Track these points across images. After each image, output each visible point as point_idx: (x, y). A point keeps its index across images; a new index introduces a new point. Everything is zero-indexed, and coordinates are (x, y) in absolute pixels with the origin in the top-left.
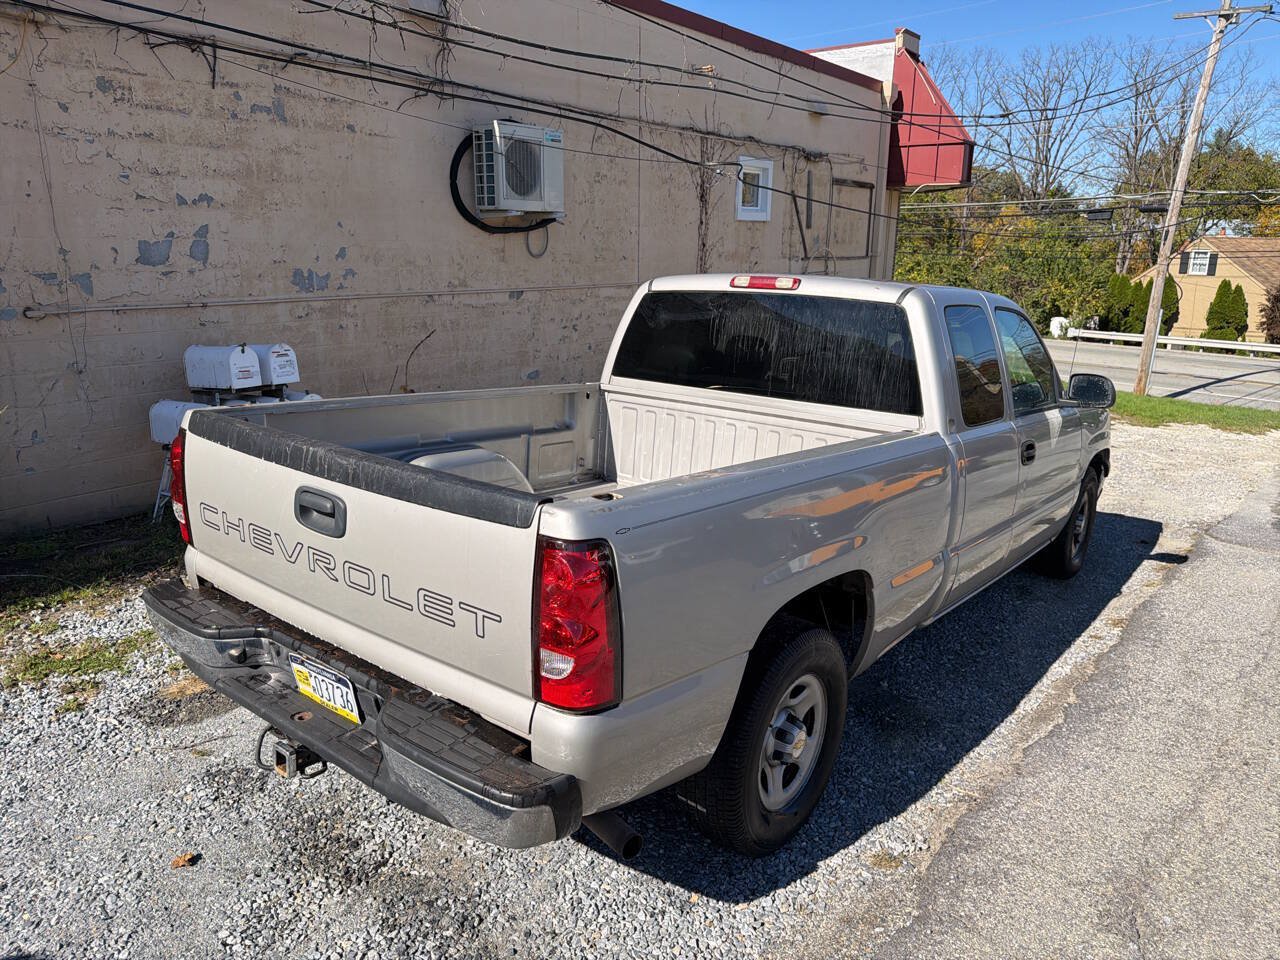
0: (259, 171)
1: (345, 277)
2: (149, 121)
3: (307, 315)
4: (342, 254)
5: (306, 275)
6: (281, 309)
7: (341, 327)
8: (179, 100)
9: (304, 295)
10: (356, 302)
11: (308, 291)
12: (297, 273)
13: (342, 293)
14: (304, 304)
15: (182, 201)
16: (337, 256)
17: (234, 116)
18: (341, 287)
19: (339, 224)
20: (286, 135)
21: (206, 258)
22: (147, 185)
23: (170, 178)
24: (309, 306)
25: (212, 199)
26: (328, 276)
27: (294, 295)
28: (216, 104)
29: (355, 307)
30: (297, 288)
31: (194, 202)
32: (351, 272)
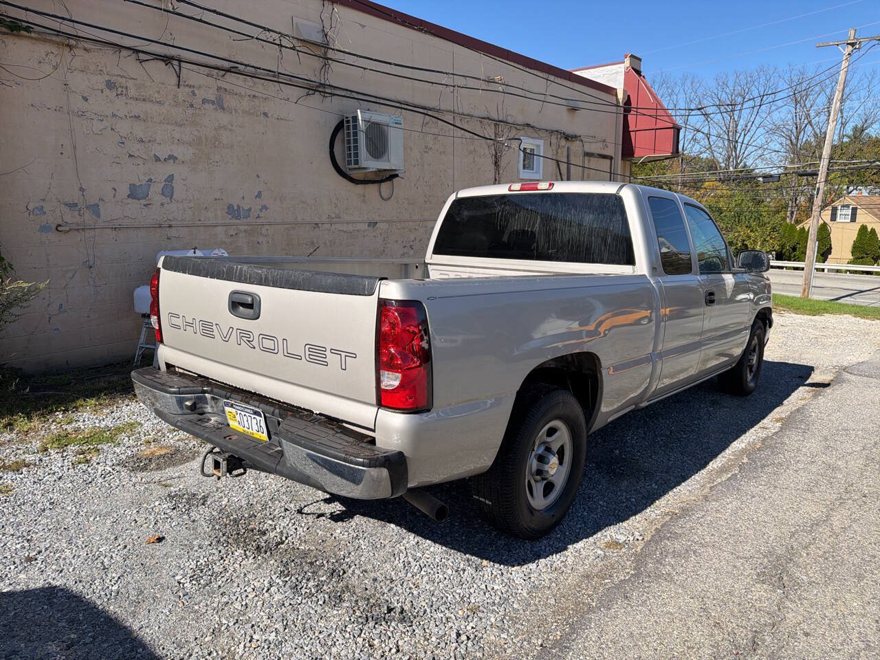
0: (207, 140)
1: (261, 210)
2: (138, 108)
3: (236, 234)
4: (259, 195)
5: (236, 208)
6: (220, 230)
7: (258, 243)
8: (156, 95)
9: (234, 221)
10: (268, 227)
11: (237, 218)
12: (230, 207)
13: (259, 221)
14: (234, 227)
15: (157, 159)
16: (256, 197)
17: (192, 106)
18: (258, 217)
19: (258, 176)
20: (224, 118)
21: (172, 195)
22: (135, 148)
23: (150, 144)
24: (237, 229)
25: (176, 158)
26: (250, 209)
27: (227, 221)
28: (181, 98)
29: (267, 230)
30: (230, 217)
31: (165, 160)
32: (265, 207)
